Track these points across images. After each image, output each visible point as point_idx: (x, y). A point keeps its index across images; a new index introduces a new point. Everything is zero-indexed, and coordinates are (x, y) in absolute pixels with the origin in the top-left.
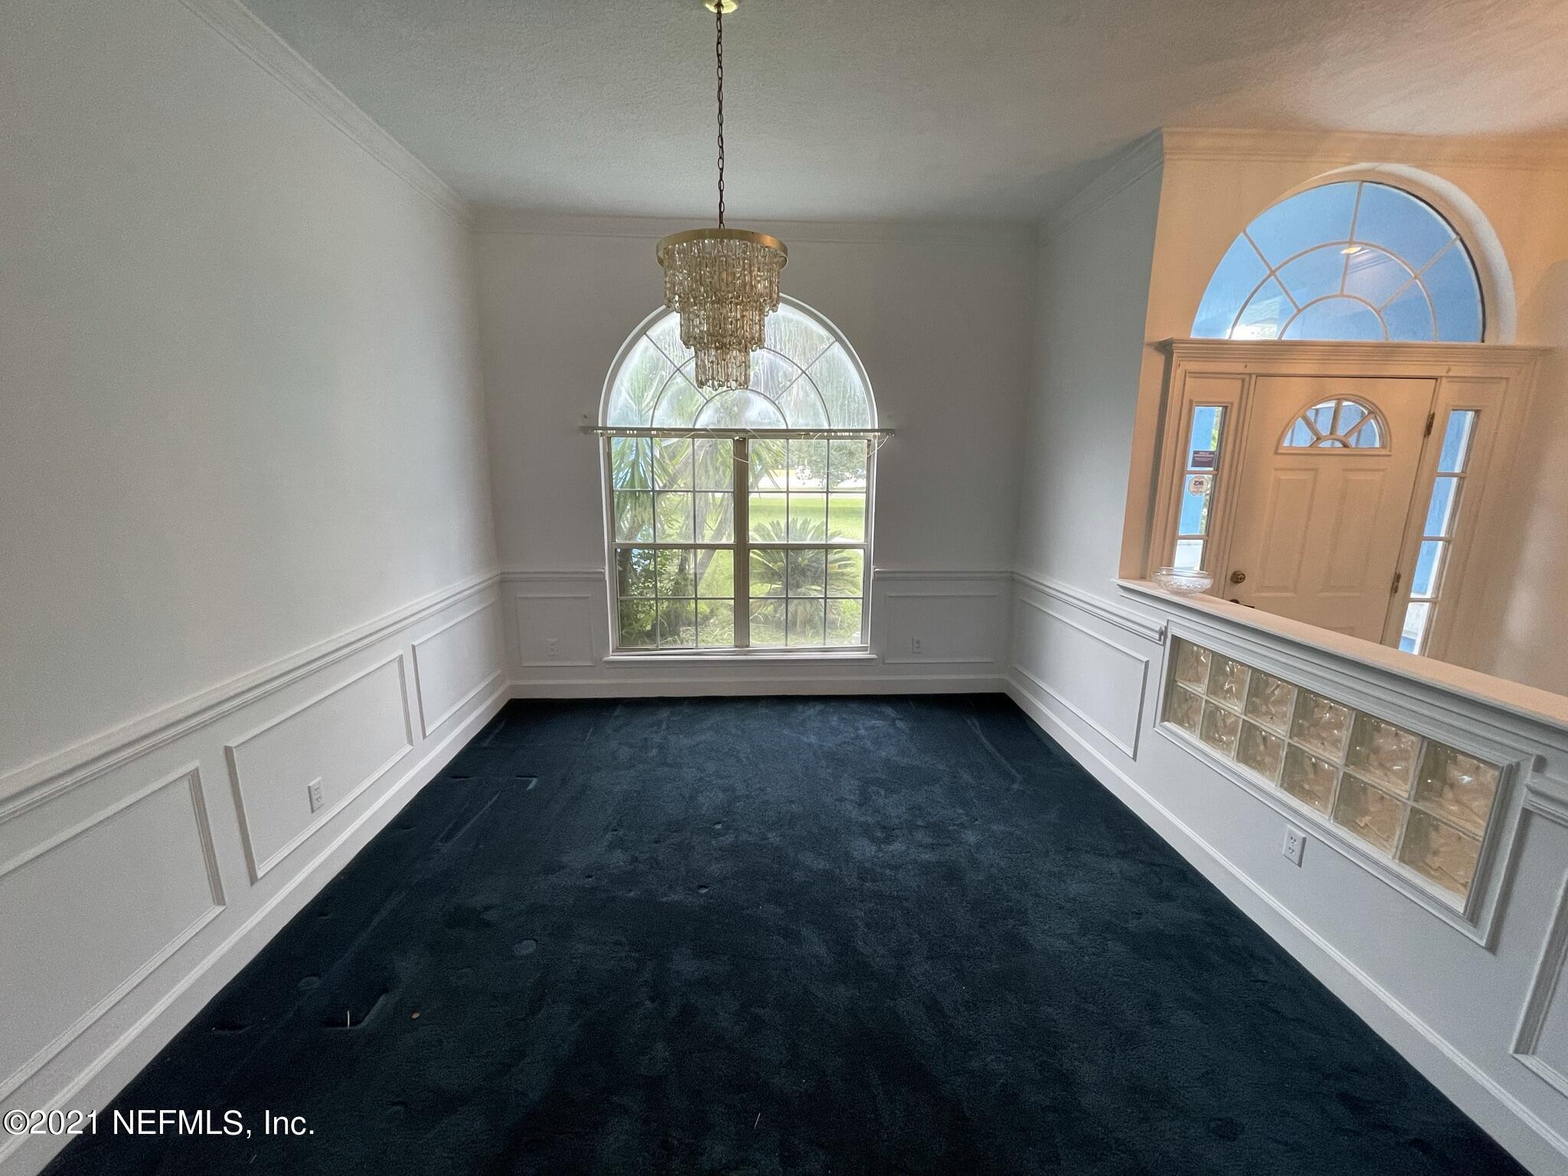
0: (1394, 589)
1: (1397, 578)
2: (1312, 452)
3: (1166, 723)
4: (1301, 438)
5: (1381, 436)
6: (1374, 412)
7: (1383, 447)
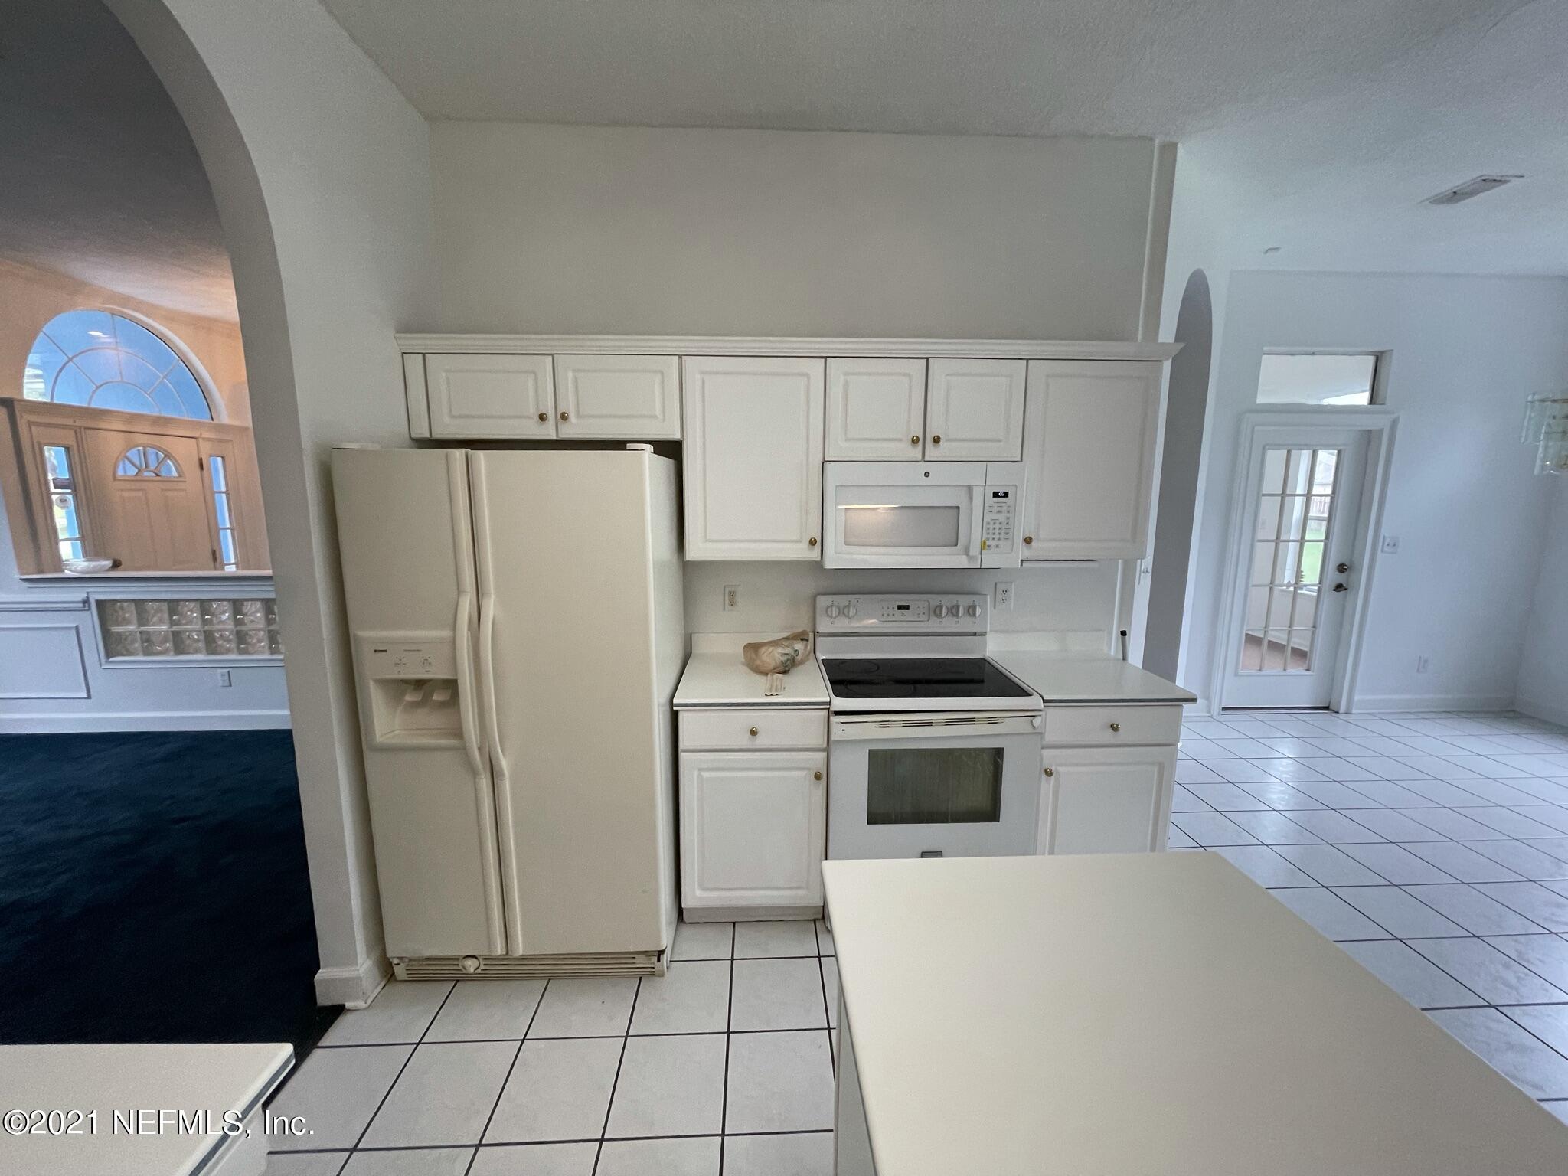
0: (215, 559)
1: (214, 553)
2: (138, 479)
3: (111, 659)
4: (128, 471)
5: (176, 469)
6: (168, 456)
7: (180, 476)
